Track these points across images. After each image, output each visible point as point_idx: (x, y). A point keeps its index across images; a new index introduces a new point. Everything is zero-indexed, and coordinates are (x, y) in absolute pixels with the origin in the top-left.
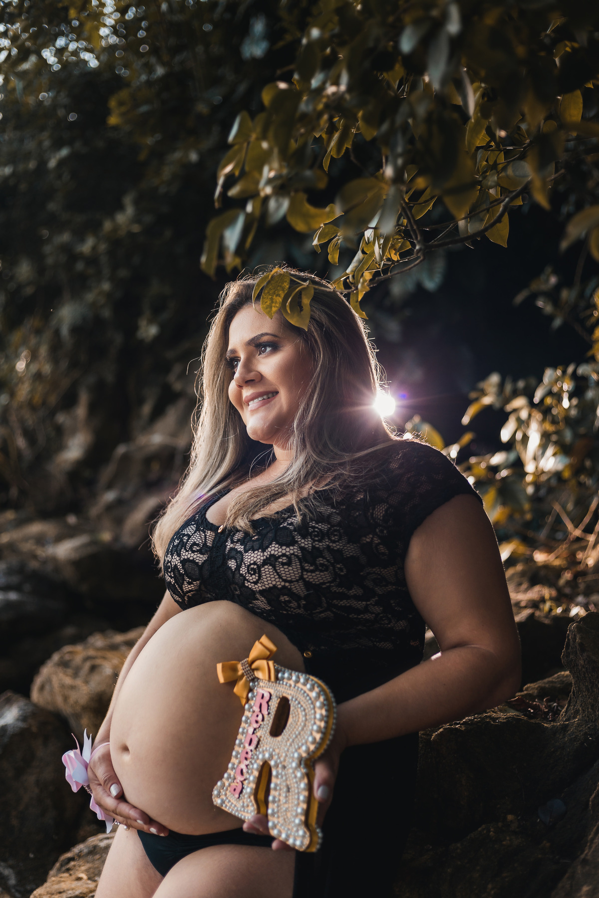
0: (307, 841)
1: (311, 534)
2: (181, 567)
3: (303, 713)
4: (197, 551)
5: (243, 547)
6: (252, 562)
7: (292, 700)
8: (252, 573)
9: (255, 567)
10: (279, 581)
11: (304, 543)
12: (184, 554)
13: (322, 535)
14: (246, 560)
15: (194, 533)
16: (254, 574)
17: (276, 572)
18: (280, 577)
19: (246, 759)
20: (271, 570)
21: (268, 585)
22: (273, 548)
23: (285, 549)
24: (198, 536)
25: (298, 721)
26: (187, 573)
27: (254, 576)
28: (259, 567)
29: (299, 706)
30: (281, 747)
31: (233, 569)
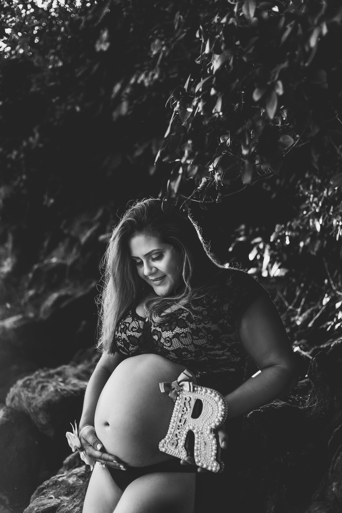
0: (218, 468)
1: (194, 321)
2: (127, 339)
3: (211, 407)
4: (135, 331)
5: (160, 329)
6: (167, 337)
7: (204, 401)
8: (167, 342)
10: (181, 345)
11: (192, 326)
12: (128, 333)
13: (200, 322)
14: (163, 336)
15: (132, 322)
16: (168, 343)
19: (178, 429)
20: (177, 340)
21: (176, 347)
22: (177, 330)
23: (183, 330)
24: (134, 323)
25: (208, 411)
26: (131, 342)
27: (168, 344)
28: (171, 339)
29: (208, 404)
30: (199, 423)
31: (156, 340)
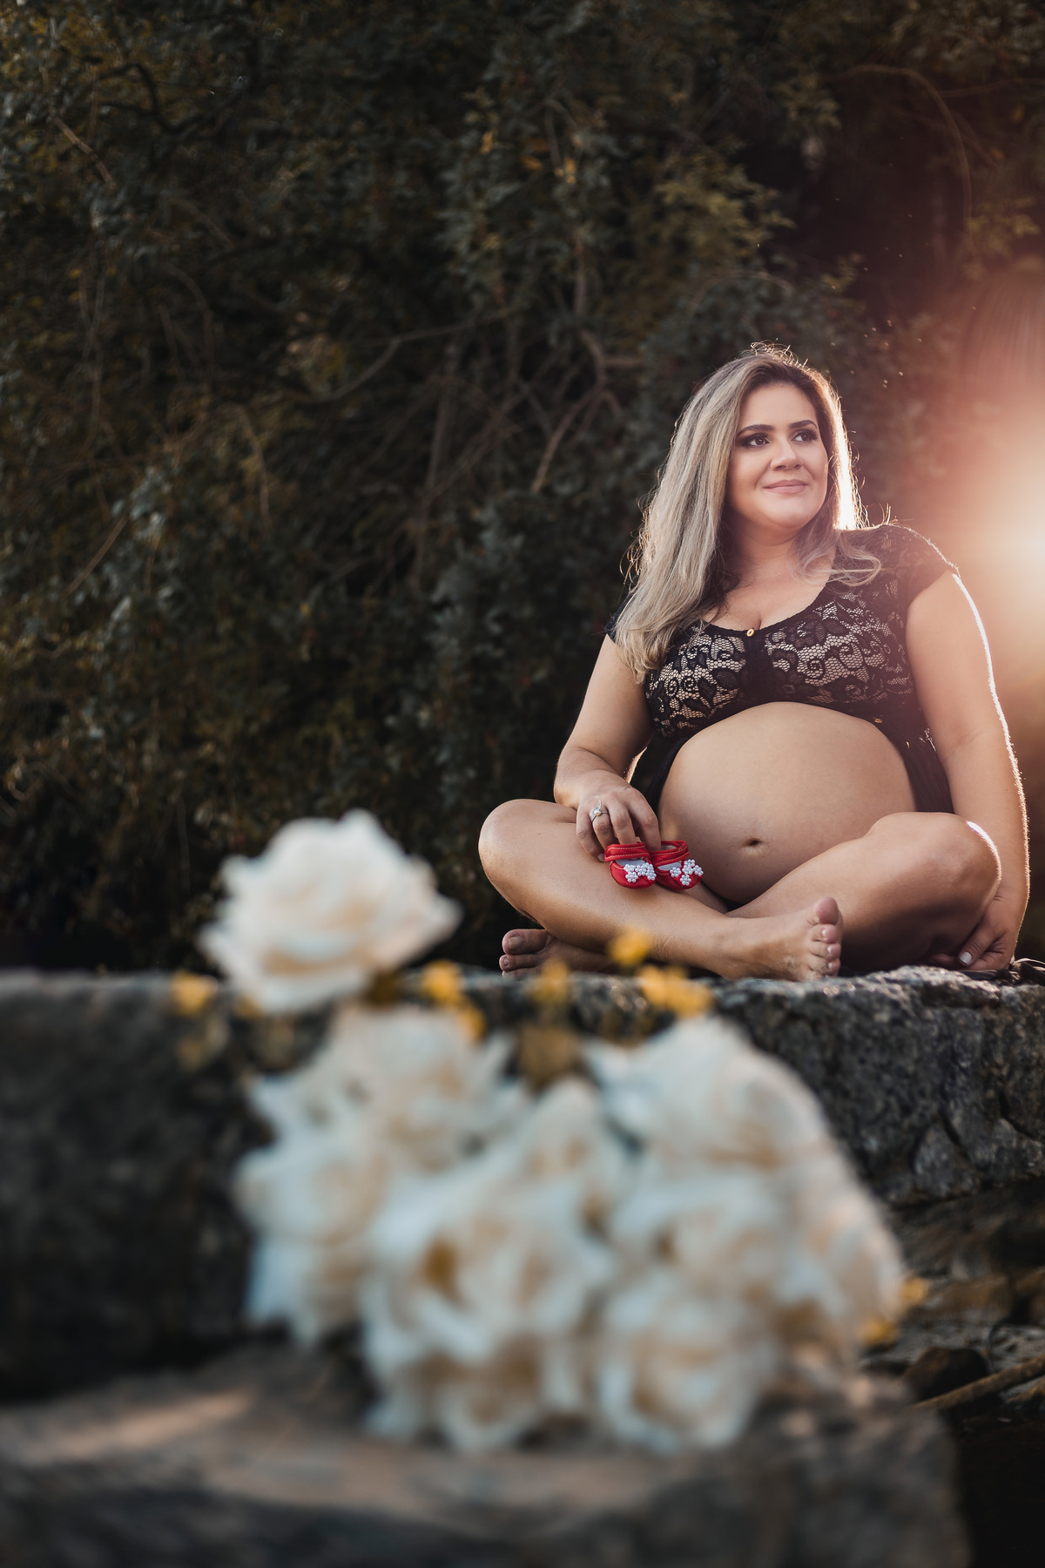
2: (711, 678)
4: (728, 659)
5: (791, 645)
6: (812, 658)
9: (818, 662)
10: (845, 671)
11: (854, 630)
12: (712, 665)
13: (863, 620)
14: (802, 657)
16: (817, 669)
17: (841, 662)
18: (846, 667)
20: (836, 662)
21: (833, 677)
22: (831, 640)
23: (843, 639)
27: (817, 672)
28: (822, 662)
31: (786, 670)
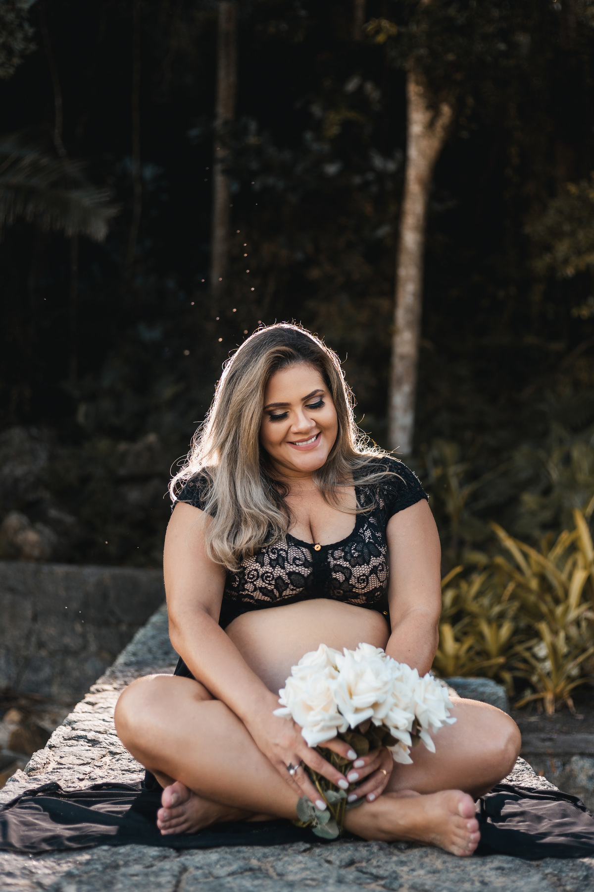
2: (286, 578)
4: (301, 565)
5: (348, 563)
8: (361, 582)
11: (383, 551)
14: (355, 573)
15: (289, 548)
21: (372, 587)
23: (379, 559)
26: (292, 583)
27: (363, 584)
28: (367, 577)
31: (341, 581)
